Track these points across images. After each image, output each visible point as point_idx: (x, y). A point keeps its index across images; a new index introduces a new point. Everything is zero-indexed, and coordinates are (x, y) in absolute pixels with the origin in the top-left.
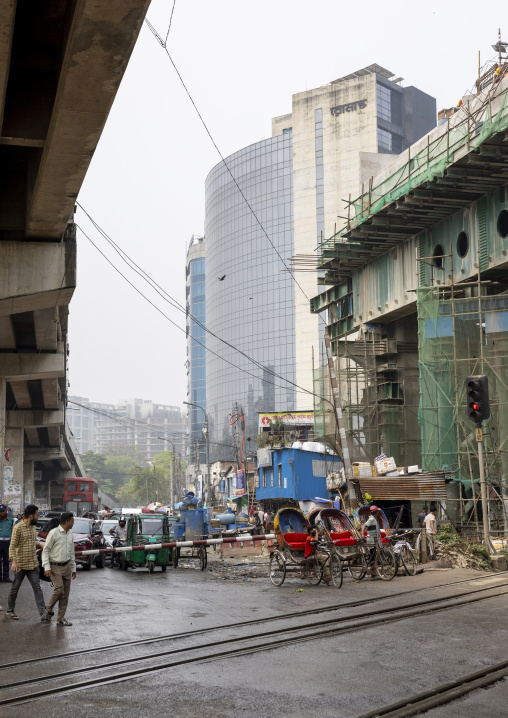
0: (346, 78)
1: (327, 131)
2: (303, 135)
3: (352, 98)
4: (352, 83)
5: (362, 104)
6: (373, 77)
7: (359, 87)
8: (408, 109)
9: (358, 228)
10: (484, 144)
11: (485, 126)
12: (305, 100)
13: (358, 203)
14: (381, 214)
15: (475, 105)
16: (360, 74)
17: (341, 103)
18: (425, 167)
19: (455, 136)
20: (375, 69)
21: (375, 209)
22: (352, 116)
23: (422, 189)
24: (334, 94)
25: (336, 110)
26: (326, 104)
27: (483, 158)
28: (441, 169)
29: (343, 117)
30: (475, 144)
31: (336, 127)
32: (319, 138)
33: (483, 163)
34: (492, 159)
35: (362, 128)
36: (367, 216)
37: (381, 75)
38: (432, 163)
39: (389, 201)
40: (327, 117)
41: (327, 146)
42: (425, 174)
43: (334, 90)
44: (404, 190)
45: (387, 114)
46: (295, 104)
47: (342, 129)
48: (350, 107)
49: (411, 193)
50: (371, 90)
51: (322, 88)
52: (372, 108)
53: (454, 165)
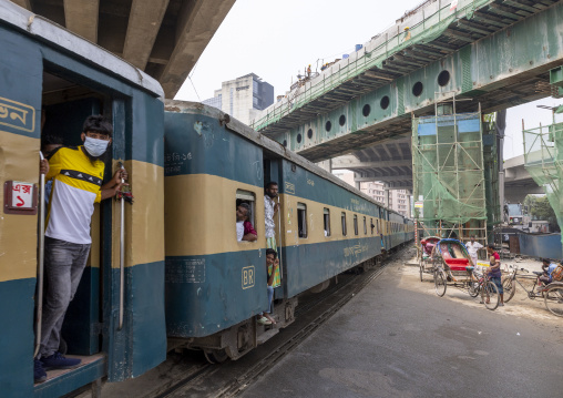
0: (243, 77)
1: (235, 96)
2: (226, 97)
3: (244, 85)
4: (244, 79)
5: (247, 87)
6: (252, 78)
7: (247, 81)
8: (264, 90)
11: (294, 105)
12: (227, 84)
15: (290, 95)
16: (247, 76)
17: (240, 86)
18: (273, 118)
20: (252, 75)
22: (244, 91)
23: (272, 125)
24: (237, 83)
25: (238, 89)
26: (234, 86)
29: (241, 92)
31: (238, 95)
32: (231, 99)
35: (248, 96)
37: (254, 77)
38: (275, 116)
40: (235, 91)
41: (234, 102)
43: (237, 81)
45: (256, 91)
46: (223, 85)
47: (240, 96)
48: (243, 88)
50: (251, 82)
51: (233, 80)
52: (251, 89)
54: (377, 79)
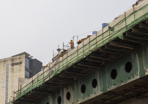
0: (16, 55)
1: (10, 70)
3: (18, 61)
4: (18, 57)
5: (21, 63)
6: (24, 56)
7: (20, 58)
8: (34, 65)
9: (17, 100)
10: (54, 77)
11: (54, 72)
12: (4, 61)
13: (17, 93)
14: (23, 96)
15: (51, 66)
16: (20, 54)
17: (15, 62)
18: (37, 83)
19: (46, 74)
20: (25, 53)
21: (22, 95)
22: (18, 66)
23: (36, 89)
24: (12, 60)
25: (13, 65)
26: (10, 63)
27: (53, 81)
28: (41, 83)
29: (15, 67)
30: (51, 77)
31: (13, 70)
32: (7, 72)
33: (53, 82)
34: (56, 81)
35: (21, 70)
36: (19, 97)
37: (26, 55)
38: (39, 82)
39: (26, 92)
40: (10, 66)
41: (10, 75)
42: (37, 85)
44: (31, 89)
45: (28, 66)
46: (1, 62)
47: (15, 70)
48: (17, 64)
49: (33, 90)
50: (23, 60)
51: (9, 58)
52: (23, 64)
53: (45, 83)
54: (120, 48)
